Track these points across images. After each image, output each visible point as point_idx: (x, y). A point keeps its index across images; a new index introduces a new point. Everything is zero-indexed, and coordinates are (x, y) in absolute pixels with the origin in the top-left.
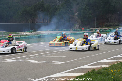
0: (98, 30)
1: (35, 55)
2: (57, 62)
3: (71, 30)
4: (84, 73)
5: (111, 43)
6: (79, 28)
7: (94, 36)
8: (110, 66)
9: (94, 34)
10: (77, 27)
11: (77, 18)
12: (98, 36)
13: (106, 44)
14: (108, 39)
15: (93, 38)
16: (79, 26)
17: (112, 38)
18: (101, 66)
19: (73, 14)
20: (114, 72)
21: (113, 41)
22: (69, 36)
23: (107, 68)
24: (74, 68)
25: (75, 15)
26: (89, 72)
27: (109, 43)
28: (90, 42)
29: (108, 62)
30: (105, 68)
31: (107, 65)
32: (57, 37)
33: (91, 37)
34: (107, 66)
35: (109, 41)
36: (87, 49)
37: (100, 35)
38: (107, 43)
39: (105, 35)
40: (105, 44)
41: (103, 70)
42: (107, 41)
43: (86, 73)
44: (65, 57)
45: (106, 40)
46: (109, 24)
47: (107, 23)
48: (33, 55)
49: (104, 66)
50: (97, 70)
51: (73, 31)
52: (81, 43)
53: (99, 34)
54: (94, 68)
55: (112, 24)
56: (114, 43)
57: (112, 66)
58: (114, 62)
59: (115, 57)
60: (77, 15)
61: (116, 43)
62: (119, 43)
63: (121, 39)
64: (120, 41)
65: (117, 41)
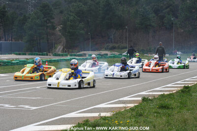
0: (94, 56)
2: (27, 107)
3: (51, 54)
5: (115, 77)
6: (63, 51)
7: (88, 65)
8: (113, 115)
9: (88, 61)
11: (61, 34)
12: (94, 65)
13: (107, 78)
14: (110, 70)
15: (86, 68)
16: (62, 47)
17: (116, 69)
18: (98, 114)
19: (54, 28)
21: (118, 73)
22: (47, 63)
23: (108, 117)
24: (54, 117)
25: (57, 29)
26: (78, 123)
27: (112, 77)
29: (109, 108)
30: (105, 118)
31: (109, 113)
32: (28, 65)
33: (83, 66)
34: (108, 114)
35: (112, 73)
37: (96, 63)
38: (108, 76)
39: (106, 64)
40: (105, 78)
41: (102, 121)
43: (74, 125)
44: (41, 99)
46: (111, 45)
47: (108, 44)
49: (103, 114)
50: (92, 121)
51: (53, 55)
52: (66, 76)
53: (96, 61)
54: (87, 117)
55: (117, 45)
56: (119, 77)
57: (116, 114)
58: (120, 108)
59: (121, 99)
60: (60, 30)
61: (123, 77)
62: (127, 77)
63: (130, 70)
64: (129, 74)
65: (125, 74)
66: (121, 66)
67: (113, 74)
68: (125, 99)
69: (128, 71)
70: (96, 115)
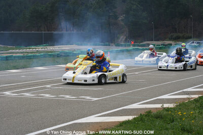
1: (52, 86)
2: (88, 98)
4: (134, 117)
5: (169, 68)
7: (145, 55)
8: (177, 106)
9: (145, 51)
10: (121, 40)
11: (123, 24)
12: (152, 55)
13: (160, 69)
14: (165, 61)
15: (143, 59)
16: (125, 37)
17: (171, 60)
18: (161, 105)
19: (116, 17)
20: (183, 115)
21: (173, 65)
22: (109, 54)
23: (171, 108)
24: (116, 109)
25: (120, 19)
26: (141, 114)
27: (166, 68)
29: (173, 99)
30: (168, 109)
31: (172, 104)
32: (80, 56)
33: (140, 57)
34: (171, 106)
35: (166, 64)
37: (155, 54)
38: (162, 68)
39: (164, 54)
41: (165, 113)
42: (162, 64)
43: (136, 117)
45: (160, 64)
46: (175, 35)
47: (172, 34)
48: (48, 86)
49: (166, 106)
50: (155, 112)
51: (116, 46)
53: (154, 52)
54: (149, 108)
55: (181, 35)
56: (174, 69)
57: (180, 105)
58: (184, 99)
59: (185, 90)
60: (122, 20)
61: (178, 69)
62: (183, 69)
63: (186, 61)
64: (185, 66)
65: (180, 65)
66: (176, 57)
67: (168, 66)
68: (189, 90)
69: (184, 63)
70: (159, 106)
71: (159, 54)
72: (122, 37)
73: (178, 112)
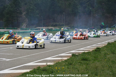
0: (44, 29)
2: (4, 59)
3: (19, 28)
4: (30, 70)
5: (56, 42)
6: (27, 27)
7: (41, 35)
8: (55, 64)
9: (41, 33)
10: (24, 26)
11: (25, 17)
12: (44, 35)
13: (52, 42)
14: (54, 38)
15: (40, 37)
16: (26, 25)
17: (57, 37)
18: (46, 63)
19: (21, 13)
20: (58, 69)
21: (58, 40)
22: (17, 34)
23: (51, 65)
25: (23, 14)
26: (34, 69)
27: (54, 42)
28: (36, 41)
29: (53, 60)
30: (50, 66)
32: (5, 35)
33: (38, 36)
34: (52, 64)
35: (55, 40)
36: (33, 47)
37: (46, 34)
38: (53, 42)
39: (51, 34)
40: (51, 42)
41: (48, 68)
42: (53, 39)
43: (31, 70)
44: (12, 55)
45: (51, 39)
46: (55, 24)
47: (53, 23)
49: (49, 64)
50: (42, 67)
51: (21, 29)
52: (28, 41)
53: (45, 33)
54: (39, 65)
55: (58, 24)
56: (59, 42)
57: (57, 63)
58: (59, 60)
59: (59, 55)
60: (25, 15)
61: (61, 42)
62: (64, 42)
63: (66, 38)
64: (65, 40)
65: (62, 40)
66: (60, 36)
67: (56, 40)
68: (62, 55)
69: (64, 39)
70: (45, 64)
71: (48, 34)
72: (24, 24)
73: (56, 67)
